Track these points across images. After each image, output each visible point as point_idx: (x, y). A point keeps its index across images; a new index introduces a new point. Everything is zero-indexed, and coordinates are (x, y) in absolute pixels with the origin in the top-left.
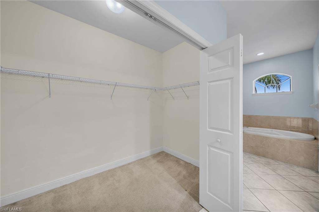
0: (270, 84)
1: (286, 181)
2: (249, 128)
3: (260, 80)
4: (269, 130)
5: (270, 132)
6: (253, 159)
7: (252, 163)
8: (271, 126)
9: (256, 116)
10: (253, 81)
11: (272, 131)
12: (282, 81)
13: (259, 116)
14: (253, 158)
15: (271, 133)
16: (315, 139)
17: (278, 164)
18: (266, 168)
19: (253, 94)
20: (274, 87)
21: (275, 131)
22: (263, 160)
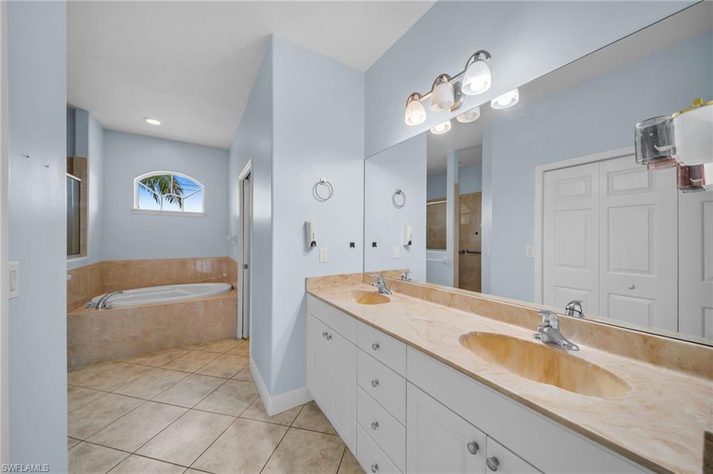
0: (165, 195)
1: (203, 379)
2: (124, 292)
3: (144, 182)
4: (167, 289)
5: (169, 292)
6: (136, 367)
7: (136, 380)
8: (170, 279)
9: (141, 261)
10: (135, 180)
11: (173, 288)
12: (184, 191)
13: (147, 261)
14: (136, 364)
15: (171, 295)
16: (232, 288)
17: (187, 351)
18: (168, 372)
19: (133, 210)
20: (171, 201)
21: (179, 288)
22: (160, 358)
